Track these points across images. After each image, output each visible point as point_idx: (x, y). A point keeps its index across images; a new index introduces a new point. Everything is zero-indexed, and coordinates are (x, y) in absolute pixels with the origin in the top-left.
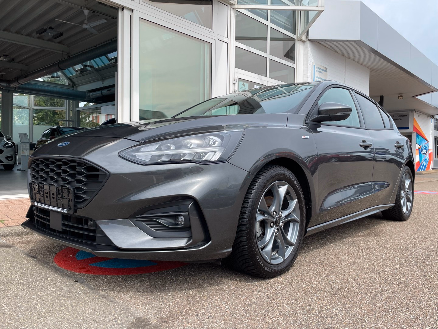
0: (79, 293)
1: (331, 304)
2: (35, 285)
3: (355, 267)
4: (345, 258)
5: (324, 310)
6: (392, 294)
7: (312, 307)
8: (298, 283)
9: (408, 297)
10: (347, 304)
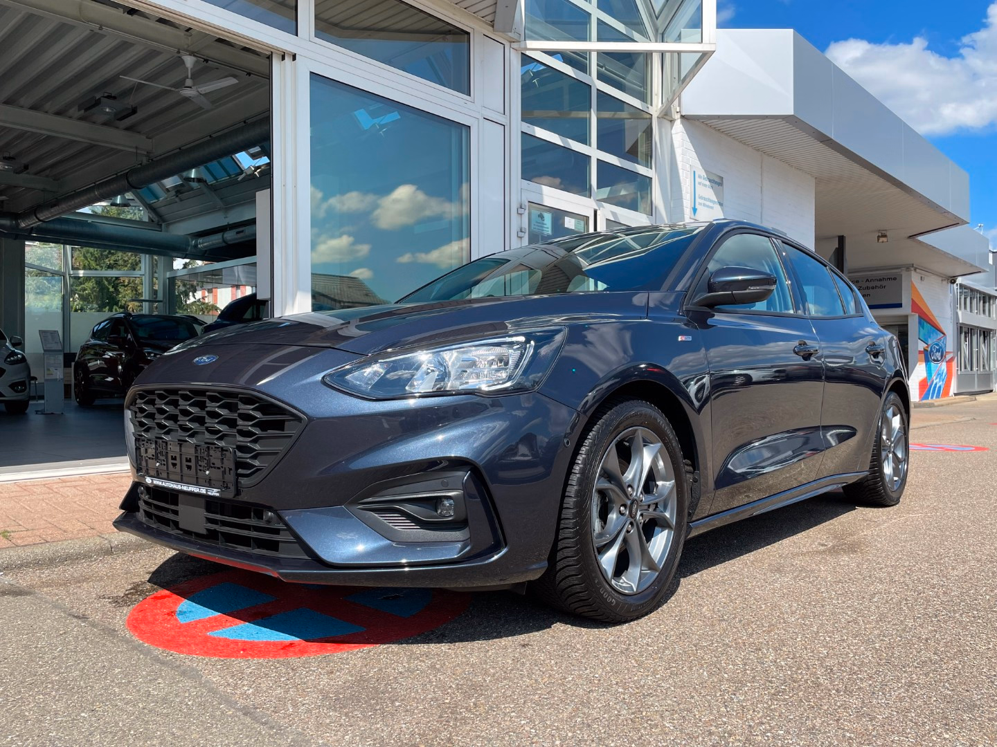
0: (189, 703)
1: (772, 719)
2: (86, 687)
3: (816, 627)
4: (790, 606)
5: (757, 735)
6: (908, 691)
7: (729, 727)
8: (690, 668)
9: (945, 697)
10: (808, 717)
